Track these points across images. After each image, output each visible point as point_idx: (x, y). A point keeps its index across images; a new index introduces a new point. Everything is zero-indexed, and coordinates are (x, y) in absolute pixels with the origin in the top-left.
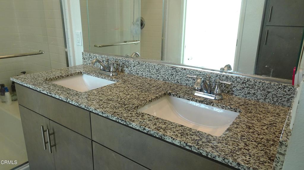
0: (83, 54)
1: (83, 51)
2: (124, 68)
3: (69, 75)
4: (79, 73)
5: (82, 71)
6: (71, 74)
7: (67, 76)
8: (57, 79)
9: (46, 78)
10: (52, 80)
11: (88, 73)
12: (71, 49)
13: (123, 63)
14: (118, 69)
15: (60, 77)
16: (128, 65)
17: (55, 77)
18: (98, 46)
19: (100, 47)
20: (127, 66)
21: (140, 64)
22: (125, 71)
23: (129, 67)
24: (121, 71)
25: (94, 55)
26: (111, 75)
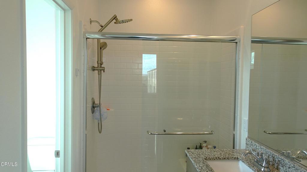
0: (246, 140)
1: (247, 137)
2: (280, 166)
3: (226, 158)
4: (235, 158)
5: (239, 157)
6: (228, 158)
7: (223, 158)
8: (215, 159)
9: (206, 156)
10: (210, 159)
11: (243, 160)
12: (238, 132)
13: (279, 161)
14: (274, 165)
15: (218, 159)
16: (284, 164)
17: (214, 158)
18: (268, 133)
19: (269, 133)
20: (282, 165)
21: (295, 167)
22: (280, 169)
23: (284, 167)
24: (276, 168)
25: (255, 143)
26: (263, 170)
